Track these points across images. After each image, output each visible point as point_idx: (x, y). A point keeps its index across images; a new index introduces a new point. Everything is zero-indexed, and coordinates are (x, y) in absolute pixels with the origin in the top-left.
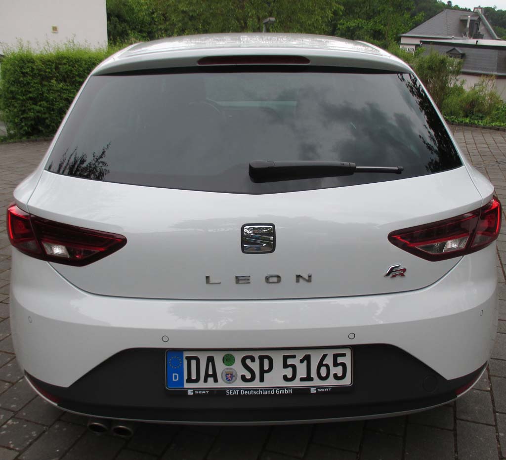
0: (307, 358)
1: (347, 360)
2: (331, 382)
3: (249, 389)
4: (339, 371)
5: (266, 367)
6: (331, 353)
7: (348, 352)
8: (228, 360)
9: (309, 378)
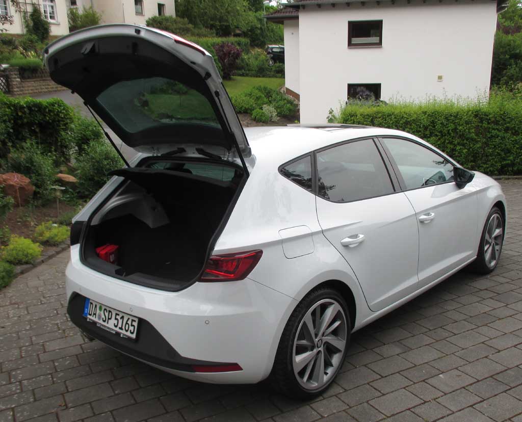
0: (122, 317)
1: (136, 324)
2: (128, 334)
3: (103, 325)
4: (131, 328)
5: (110, 317)
6: (131, 318)
7: (137, 320)
8: (100, 309)
9: (121, 328)
